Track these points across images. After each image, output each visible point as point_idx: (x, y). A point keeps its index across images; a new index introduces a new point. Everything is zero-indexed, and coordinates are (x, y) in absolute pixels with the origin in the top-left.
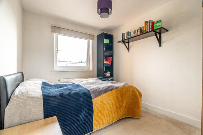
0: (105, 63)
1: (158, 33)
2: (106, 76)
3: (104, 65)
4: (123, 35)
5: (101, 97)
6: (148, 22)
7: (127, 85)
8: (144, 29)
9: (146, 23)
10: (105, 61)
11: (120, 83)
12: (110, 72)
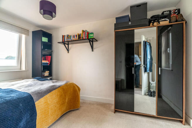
0: (42, 62)
1: (91, 41)
2: (44, 75)
3: (41, 64)
4: (63, 37)
5: (45, 98)
6: (84, 31)
7: (69, 83)
8: (82, 36)
9: (83, 31)
10: (43, 60)
11: (61, 81)
12: (48, 72)
